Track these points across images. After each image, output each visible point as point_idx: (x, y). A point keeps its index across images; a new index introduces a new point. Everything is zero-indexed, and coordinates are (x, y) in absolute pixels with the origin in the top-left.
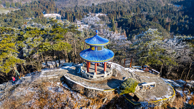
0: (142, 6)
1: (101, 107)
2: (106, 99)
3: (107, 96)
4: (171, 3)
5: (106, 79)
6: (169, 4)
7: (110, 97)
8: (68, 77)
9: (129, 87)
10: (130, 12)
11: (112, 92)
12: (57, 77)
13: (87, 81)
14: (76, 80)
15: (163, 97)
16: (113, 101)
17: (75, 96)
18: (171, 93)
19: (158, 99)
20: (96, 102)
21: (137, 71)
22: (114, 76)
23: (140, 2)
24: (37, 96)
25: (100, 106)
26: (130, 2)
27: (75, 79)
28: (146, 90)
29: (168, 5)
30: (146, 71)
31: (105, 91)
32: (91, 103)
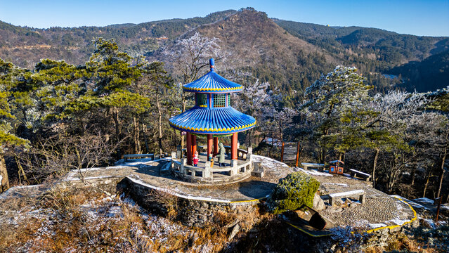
0: (313, 75)
1: (223, 249)
2: (237, 227)
3: (240, 218)
4: (376, 71)
5: (237, 180)
6: (371, 73)
7: (248, 222)
8: (137, 179)
9: (297, 189)
10: (287, 89)
11: (254, 207)
12: (110, 181)
13: (186, 186)
14: (159, 184)
15: (386, 222)
16: (255, 233)
17: (154, 225)
18: (406, 215)
19: (375, 226)
20: (209, 236)
21: (313, 173)
22: (257, 176)
23: (310, 69)
24: (49, 229)
25: (221, 247)
26: (288, 69)
27: (155, 182)
28: (341, 209)
29: (369, 75)
30: (336, 174)
31: (235, 205)
32: (196, 239)
